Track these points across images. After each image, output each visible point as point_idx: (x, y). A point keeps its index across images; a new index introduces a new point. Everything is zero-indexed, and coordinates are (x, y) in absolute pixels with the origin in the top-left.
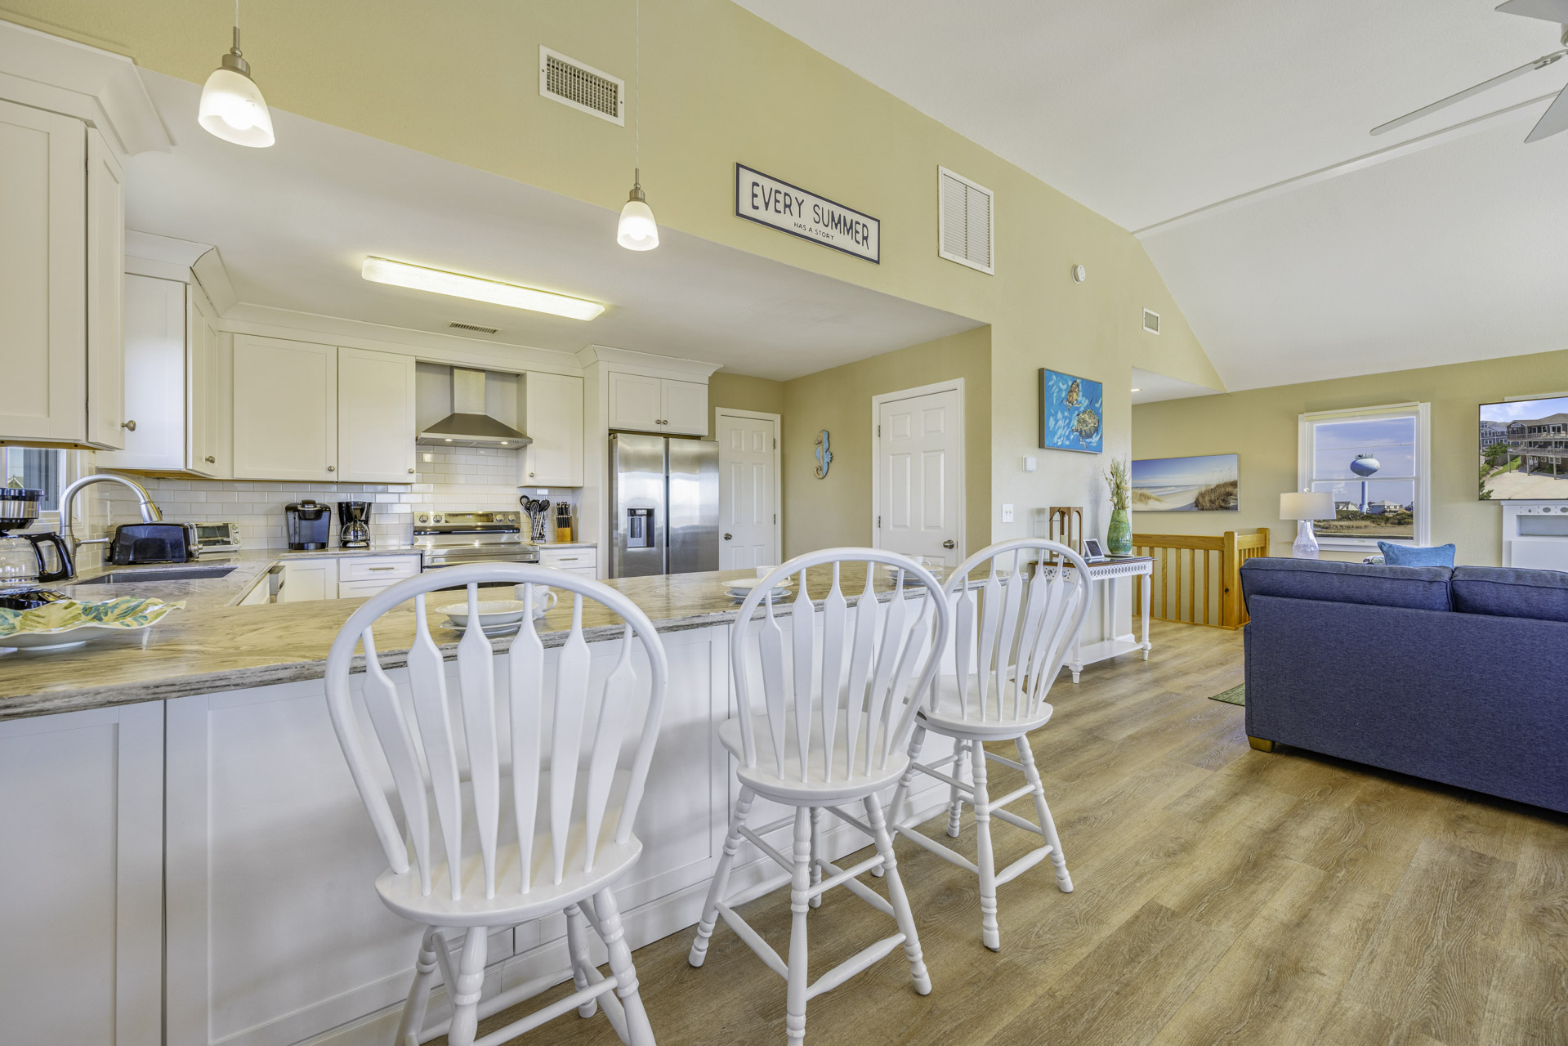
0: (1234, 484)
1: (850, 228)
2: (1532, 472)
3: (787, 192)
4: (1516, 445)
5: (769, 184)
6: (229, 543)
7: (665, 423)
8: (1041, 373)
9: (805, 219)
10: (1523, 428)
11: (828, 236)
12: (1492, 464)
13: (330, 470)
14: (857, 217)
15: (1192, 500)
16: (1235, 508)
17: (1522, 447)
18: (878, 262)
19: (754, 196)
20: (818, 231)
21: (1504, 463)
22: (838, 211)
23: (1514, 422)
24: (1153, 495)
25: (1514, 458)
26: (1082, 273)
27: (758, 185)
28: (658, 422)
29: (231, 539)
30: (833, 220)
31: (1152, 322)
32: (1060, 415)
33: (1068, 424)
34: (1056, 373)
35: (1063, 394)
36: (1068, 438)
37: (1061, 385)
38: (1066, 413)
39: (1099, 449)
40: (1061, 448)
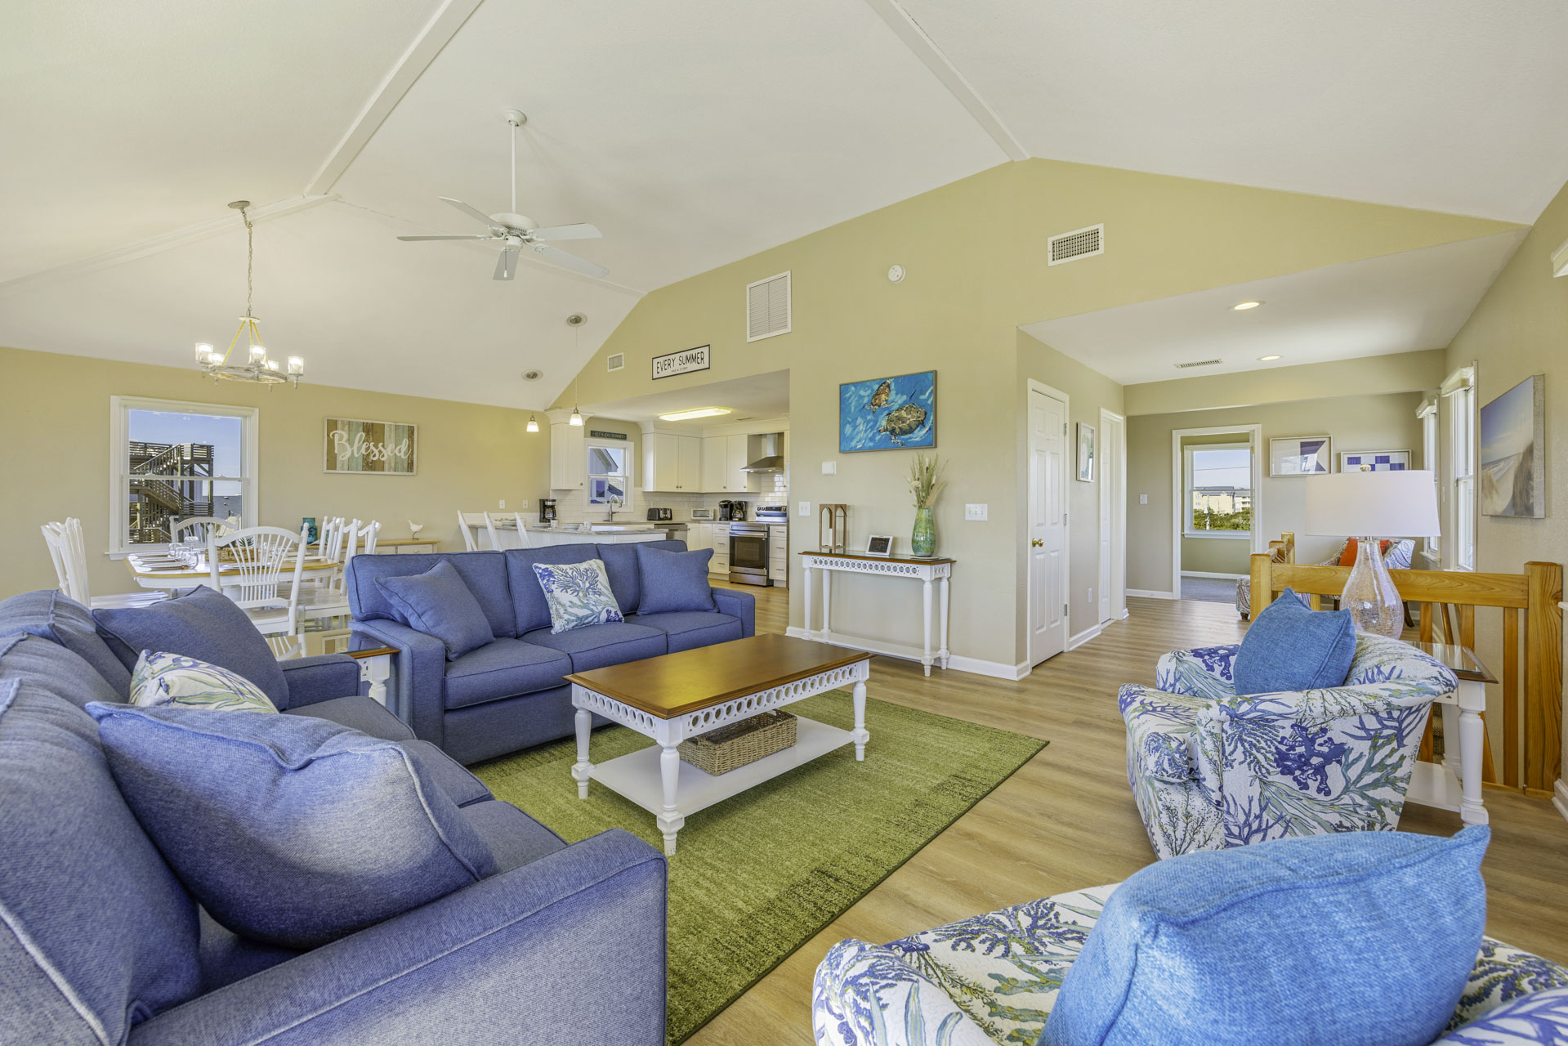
0: (1531, 450)
1: (695, 358)
3: (669, 358)
5: (662, 360)
8: (840, 388)
9: (677, 367)
11: (685, 368)
13: (724, 488)
14: (698, 351)
15: (1512, 492)
18: (709, 368)
19: (658, 368)
20: (681, 369)
22: (688, 353)
24: (1494, 480)
26: (895, 273)
27: (659, 362)
30: (687, 358)
32: (860, 420)
34: (855, 384)
35: (866, 400)
36: (871, 439)
37: (862, 393)
38: (869, 417)
39: (931, 443)
40: (862, 450)
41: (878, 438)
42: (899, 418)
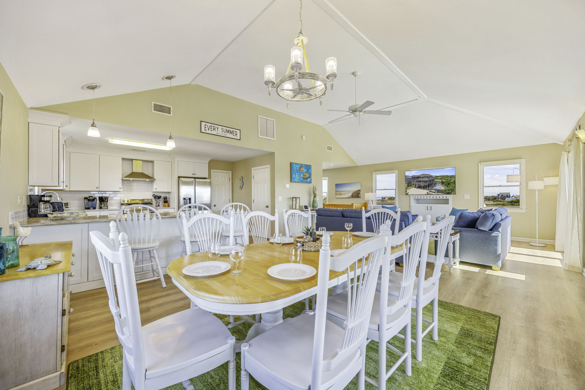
0: (360, 191)
1: (232, 133)
2: (417, 188)
3: (214, 125)
4: (414, 181)
5: (209, 125)
6: (68, 207)
7: (195, 174)
8: (291, 163)
9: (220, 131)
10: (415, 177)
11: (225, 135)
12: (408, 186)
13: (97, 188)
14: (233, 130)
15: (351, 195)
16: (360, 197)
17: (415, 182)
18: (240, 140)
19: (205, 127)
20: (223, 134)
21: (411, 186)
22: (228, 129)
23: (413, 176)
24: (343, 193)
25: (413, 185)
26: (304, 138)
27: (206, 125)
28: (193, 174)
29: (69, 207)
30: (227, 131)
31: (330, 148)
32: (297, 174)
33: (299, 176)
34: (295, 163)
35: (298, 169)
36: (299, 179)
37: (297, 166)
38: (299, 173)
39: (310, 182)
40: (297, 182)
41: (301, 179)
42: (305, 175)
